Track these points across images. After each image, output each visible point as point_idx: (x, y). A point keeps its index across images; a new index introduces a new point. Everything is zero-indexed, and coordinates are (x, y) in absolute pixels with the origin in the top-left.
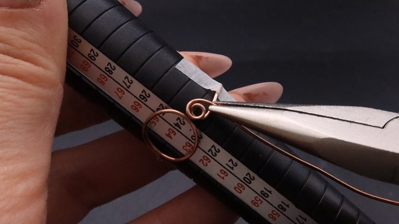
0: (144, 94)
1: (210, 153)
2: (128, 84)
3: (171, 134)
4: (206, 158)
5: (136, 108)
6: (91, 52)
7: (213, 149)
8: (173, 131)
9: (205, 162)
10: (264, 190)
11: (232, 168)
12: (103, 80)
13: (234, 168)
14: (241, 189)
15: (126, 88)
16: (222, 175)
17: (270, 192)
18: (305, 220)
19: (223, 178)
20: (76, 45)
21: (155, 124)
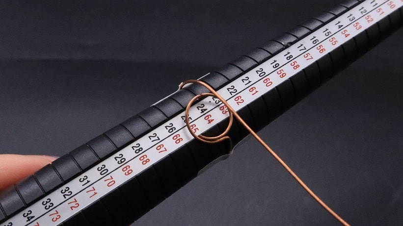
0: (169, 128)
1: (233, 94)
2: (156, 138)
3: (209, 119)
4: (237, 99)
5: (179, 140)
6: (116, 160)
7: (231, 90)
8: (208, 116)
9: (239, 101)
10: (273, 65)
11: (250, 82)
12: (145, 159)
13: (250, 80)
14: (268, 82)
15: (159, 141)
16: (254, 91)
17: (275, 61)
18: (302, 45)
19: (257, 92)
20: (106, 171)
21: (197, 128)
